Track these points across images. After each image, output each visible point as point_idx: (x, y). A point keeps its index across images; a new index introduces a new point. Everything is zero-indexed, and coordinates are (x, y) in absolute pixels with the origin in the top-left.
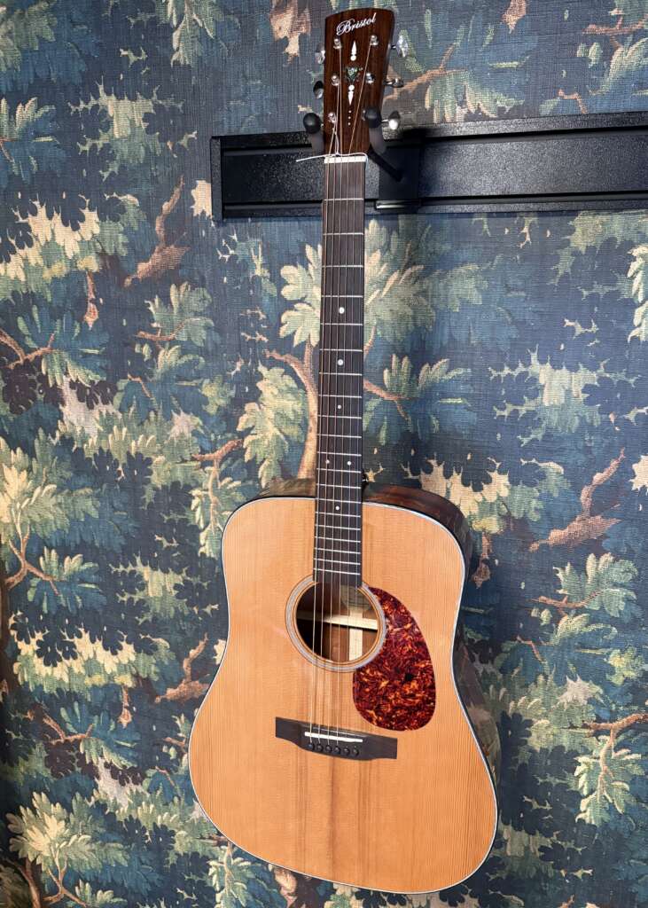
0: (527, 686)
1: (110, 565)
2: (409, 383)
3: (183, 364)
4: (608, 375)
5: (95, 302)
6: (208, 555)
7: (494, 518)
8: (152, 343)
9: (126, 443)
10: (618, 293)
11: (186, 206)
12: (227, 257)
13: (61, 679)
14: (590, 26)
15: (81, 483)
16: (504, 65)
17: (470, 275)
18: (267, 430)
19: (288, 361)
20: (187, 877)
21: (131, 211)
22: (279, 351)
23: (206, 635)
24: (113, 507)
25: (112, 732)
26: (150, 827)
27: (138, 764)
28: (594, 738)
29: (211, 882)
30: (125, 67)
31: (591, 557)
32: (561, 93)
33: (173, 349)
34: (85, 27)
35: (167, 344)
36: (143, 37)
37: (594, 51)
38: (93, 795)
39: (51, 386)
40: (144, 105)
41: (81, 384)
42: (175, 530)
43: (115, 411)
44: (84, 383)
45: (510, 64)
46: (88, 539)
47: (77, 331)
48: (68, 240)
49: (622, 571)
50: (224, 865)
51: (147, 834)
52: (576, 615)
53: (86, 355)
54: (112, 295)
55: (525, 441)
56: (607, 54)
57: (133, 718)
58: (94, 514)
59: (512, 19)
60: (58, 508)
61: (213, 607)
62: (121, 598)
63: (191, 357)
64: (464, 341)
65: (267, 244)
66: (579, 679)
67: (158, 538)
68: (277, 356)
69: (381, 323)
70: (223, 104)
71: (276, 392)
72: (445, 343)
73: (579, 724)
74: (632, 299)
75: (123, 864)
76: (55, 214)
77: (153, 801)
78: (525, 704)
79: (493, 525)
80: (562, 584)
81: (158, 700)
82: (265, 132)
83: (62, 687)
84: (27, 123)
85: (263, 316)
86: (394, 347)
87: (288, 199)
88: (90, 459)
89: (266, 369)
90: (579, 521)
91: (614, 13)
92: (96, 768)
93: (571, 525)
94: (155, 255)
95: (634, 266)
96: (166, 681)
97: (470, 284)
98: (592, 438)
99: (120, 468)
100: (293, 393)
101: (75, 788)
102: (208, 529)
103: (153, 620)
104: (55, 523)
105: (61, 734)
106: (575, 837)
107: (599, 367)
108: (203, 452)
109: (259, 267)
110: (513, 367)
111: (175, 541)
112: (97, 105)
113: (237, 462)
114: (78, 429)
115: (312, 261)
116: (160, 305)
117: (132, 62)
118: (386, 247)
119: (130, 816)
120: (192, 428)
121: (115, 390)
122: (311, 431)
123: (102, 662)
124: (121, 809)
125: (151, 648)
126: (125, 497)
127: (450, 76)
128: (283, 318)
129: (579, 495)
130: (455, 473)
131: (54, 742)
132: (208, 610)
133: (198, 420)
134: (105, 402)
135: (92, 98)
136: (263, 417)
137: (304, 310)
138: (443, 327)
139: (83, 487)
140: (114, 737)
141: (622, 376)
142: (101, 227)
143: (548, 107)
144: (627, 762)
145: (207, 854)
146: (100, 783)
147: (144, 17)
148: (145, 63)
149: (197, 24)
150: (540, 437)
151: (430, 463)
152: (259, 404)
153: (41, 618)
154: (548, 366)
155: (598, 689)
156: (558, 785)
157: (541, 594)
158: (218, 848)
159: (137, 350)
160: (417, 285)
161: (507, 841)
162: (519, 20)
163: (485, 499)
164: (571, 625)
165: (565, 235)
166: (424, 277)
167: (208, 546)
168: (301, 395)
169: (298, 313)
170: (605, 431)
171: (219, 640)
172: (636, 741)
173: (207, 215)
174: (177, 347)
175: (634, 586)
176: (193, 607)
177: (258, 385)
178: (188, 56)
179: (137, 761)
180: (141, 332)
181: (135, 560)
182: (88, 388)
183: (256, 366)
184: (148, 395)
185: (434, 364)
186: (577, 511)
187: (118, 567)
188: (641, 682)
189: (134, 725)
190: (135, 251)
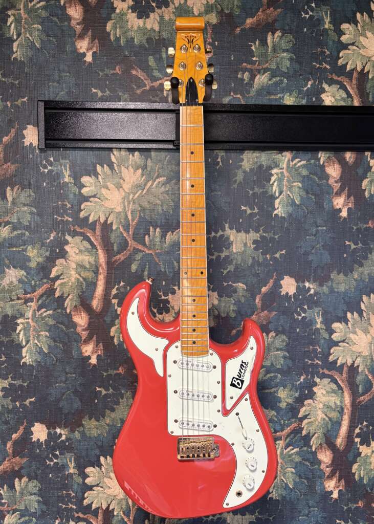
2: (161, 242)
3: (13, 237)
4: (264, 234)
6: (28, 363)
10: (266, 192)
11: (19, 139)
12: (46, 170)
14: (244, 64)
18: (71, 276)
19: (85, 232)
22: (79, 226)
23: (25, 422)
32: (232, 94)
33: (7, 227)
37: (246, 76)
49: (280, 341)
55: (225, 272)
56: (252, 77)
61: (31, 400)
63: (20, 232)
65: (73, 163)
68: (78, 229)
69: (142, 209)
70: (45, 84)
71: (77, 251)
74: (273, 195)
85: (69, 206)
86: (151, 222)
89: (71, 237)
90: (256, 315)
91: (254, 59)
93: (252, 317)
95: (273, 178)
98: (259, 268)
100: (88, 252)
102: (28, 345)
106: (267, 510)
107: (260, 231)
108: (26, 293)
109: (67, 176)
110: (216, 232)
111: (3, 356)
113: (49, 299)
115: (100, 173)
118: (145, 167)
120: (18, 279)
122: (100, 274)
128: (83, 207)
129: (255, 301)
132: (27, 403)
133: (23, 272)
136: (68, 267)
137: (96, 202)
138: (178, 211)
141: (271, 234)
143: (226, 100)
144: (292, 454)
149: (29, 39)
150: (232, 270)
151: (174, 289)
152: (66, 259)
154: (234, 231)
155: (274, 413)
160: (163, 188)
165: (239, 163)
166: (166, 184)
167: (28, 357)
168: (94, 252)
169: (92, 204)
170: (265, 264)
171: (35, 423)
172: (296, 441)
173: (34, 145)
174: (10, 226)
175: (287, 349)
176: (16, 402)
177: (65, 247)
178: (23, 56)
183: (65, 236)
185: (174, 232)
186: (255, 309)
188: (294, 404)
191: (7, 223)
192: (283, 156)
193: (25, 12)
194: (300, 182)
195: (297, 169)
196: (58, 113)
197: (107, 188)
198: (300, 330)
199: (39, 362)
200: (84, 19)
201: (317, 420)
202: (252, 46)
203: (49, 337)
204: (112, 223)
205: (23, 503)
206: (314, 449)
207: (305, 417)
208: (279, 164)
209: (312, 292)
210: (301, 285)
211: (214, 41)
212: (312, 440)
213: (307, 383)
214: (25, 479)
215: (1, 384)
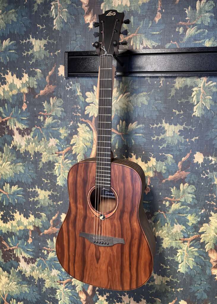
0: (162, 227)
1: (27, 189)
2: (125, 129)
3: (54, 123)
4: (186, 127)
5: (26, 102)
6: (59, 185)
7: (151, 172)
8: (44, 116)
9: (34, 148)
10: (189, 102)
11: (56, 73)
12: (69, 89)
13: (9, 228)
14: (180, 22)
15: (18, 161)
16: (154, 33)
17: (144, 96)
18: (80, 144)
19: (87, 122)
20: (49, 296)
21: (39, 74)
22: (84, 119)
23: (58, 212)
24: (29, 169)
25: (25, 246)
26: (37, 279)
27: (34, 257)
28: (183, 243)
29: (57, 297)
30: (38, 30)
31: (182, 185)
32: (171, 42)
33: (51, 118)
34: (26, 17)
35: (49, 116)
36: (44, 21)
37: (181, 29)
38: (18, 268)
39: (10, 129)
40: (44, 42)
41: (20, 129)
42: (49, 177)
43: (31, 138)
44: (21, 128)
45: (156, 33)
46: (20, 180)
47: (20, 112)
48: (18, 83)
49: (191, 189)
50: (62, 291)
51: (36, 281)
52: (177, 203)
53: (22, 120)
54: (32, 101)
55: (161, 147)
56: (185, 30)
57: (32, 241)
58: (23, 171)
59: (157, 19)
60: (10, 170)
61: (61, 202)
62: (30, 200)
63: (56, 120)
64: (142, 116)
65: (82, 85)
66: (178, 224)
67: (43, 179)
68: (84, 120)
69: (117, 110)
70: (69, 42)
71: (83, 132)
72: (136, 117)
73: (178, 239)
74: (193, 104)
75: (27, 292)
76: (14, 74)
77: (38, 269)
78: (161, 233)
79: (151, 174)
80: (173, 193)
81: (41, 234)
82: (82, 51)
83: (9, 231)
84: (6, 46)
85: (80, 108)
86: (120, 117)
87: (89, 71)
88: (22, 153)
89: (80, 124)
90: (178, 173)
91: (187, 18)
92: (20, 258)
93: (175, 174)
94: (46, 88)
95: (194, 94)
96: (44, 227)
97: (144, 98)
98: (182, 146)
99: (32, 156)
100: (89, 132)
101: (12, 265)
102: (60, 176)
103: (41, 206)
104: (9, 175)
105: (8, 247)
106: (177, 277)
107: (183, 125)
108: (59, 151)
109: (79, 92)
110: (157, 124)
111: (49, 180)
112: (29, 42)
113: (69, 155)
114: (18, 144)
115: (95, 90)
116: (47, 104)
117: (41, 28)
118: (119, 87)
119: (30, 275)
120: (56, 143)
121: (31, 131)
122: (94, 144)
123: (23, 222)
124: (27, 273)
125: (40, 216)
126: (33, 166)
128: (86, 108)
129: (178, 164)
130: (139, 158)
131: (5, 250)
132: (59, 203)
133: (58, 141)
134: (28, 135)
135: (28, 39)
136: (79, 140)
137: (93, 106)
138: (136, 111)
139: (19, 162)
140: (26, 247)
141: (190, 127)
142: (29, 79)
143: (168, 46)
144: (193, 251)
145: (56, 287)
146: (20, 264)
147: (45, 15)
148: (45, 29)
149: (61, 18)
150: (165, 146)
151: (131, 155)
152: (78, 135)
153: (3, 207)
154: (168, 124)
155: (184, 227)
156: (172, 260)
157: (166, 196)
158: (60, 285)
159: (39, 118)
160: (128, 98)
161: (155, 279)
162: (159, 20)
163: (148, 166)
164: (175, 206)
165: (173, 84)
166: (130, 96)
167: (60, 182)
168: (91, 133)
169: (91, 107)
170: (185, 144)
171: (63, 213)
172: (196, 244)
173: (63, 76)
174: (52, 117)
175: (195, 193)
176: (54, 202)
177: (77, 129)
178: (58, 27)
179: (34, 256)
180: (41, 113)
181: (35, 187)
182: (22, 130)
183: (77, 123)
184: (42, 133)
185: (133, 123)
186: (177, 170)
187: (30, 189)
188: (197, 225)
189: (33, 243)
190: (39, 87)
191: (50, 116)
192: (201, 80)
193: (59, 3)
194: (210, 96)
195: (209, 88)
198: (204, 184)
199: (65, 185)
200: (89, 4)
201: (210, 235)
202: (186, 11)
206: (207, 251)
207: (203, 233)
208: (198, 85)
209: (213, 162)
210: (207, 158)
211: (162, 9)
212: (207, 245)
213: (206, 214)
215: (48, 193)
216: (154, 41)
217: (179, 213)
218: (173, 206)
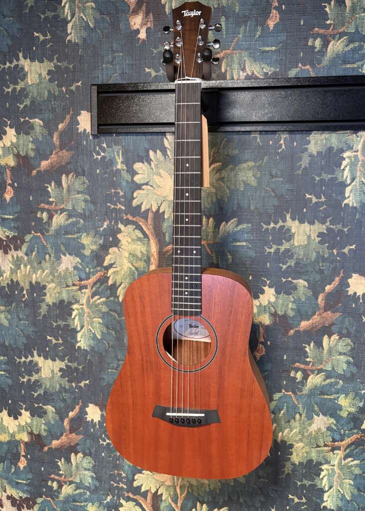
0: (289, 421)
1: (16, 357)
2: (214, 233)
3: (69, 224)
4: (332, 227)
5: (12, 185)
6: (82, 348)
7: (267, 315)
8: (49, 211)
9: (29, 276)
10: (336, 179)
11: (74, 126)
12: (99, 157)
14: (316, 29)
16: (267, 49)
17: (250, 168)
18: (123, 265)
19: (138, 221)
21: (38, 129)
22: (131, 215)
23: (80, 401)
24: (19, 318)
25: (13, 474)
27: (31, 496)
28: (331, 452)
30: (37, 43)
31: (326, 338)
32: (300, 65)
33: (63, 214)
34: (11, 19)
35: (59, 212)
36: (49, 25)
37: (318, 43)
40: (48, 65)
42: (60, 332)
43: (22, 255)
44: (2, 237)
45: (270, 48)
49: (344, 345)
52: (318, 374)
53: (4, 219)
54: (23, 181)
55: (284, 267)
56: (326, 44)
57: (27, 463)
58: (6, 323)
59: (271, 24)
61: (85, 382)
62: (22, 380)
63: (74, 219)
64: (246, 207)
65: (125, 149)
66: (321, 415)
67: (49, 338)
68: (130, 218)
70: (98, 67)
71: (130, 240)
72: (235, 209)
73: (322, 444)
74: (344, 182)
78: (289, 434)
79: (266, 320)
80: (309, 355)
81: (46, 449)
82: (125, 83)
85: (122, 193)
86: (204, 211)
88: (5, 287)
89: (123, 226)
90: (318, 315)
91: (328, 22)
93: (313, 318)
94: (53, 156)
95: (344, 163)
96: (52, 435)
97: (250, 174)
98: (324, 264)
99: (25, 292)
100: (141, 241)
102: (83, 330)
103: (44, 393)
107: (326, 223)
108: (81, 280)
109: (120, 163)
110: (276, 223)
111: (60, 339)
112: (18, 64)
113: (103, 287)
115: (153, 160)
116: (55, 187)
117: (41, 40)
120: (73, 265)
121: (23, 241)
122: (152, 264)
123: (7, 425)
125: (42, 412)
126: (28, 311)
127: (236, 54)
128: (135, 195)
129: (317, 299)
132: (82, 384)
133: (78, 259)
134: (16, 249)
135: (15, 61)
136: (121, 256)
137: (148, 189)
138: (234, 199)
140: (14, 477)
141: (340, 226)
142: (17, 138)
143: (292, 73)
144: (352, 466)
147: (50, 14)
148: (49, 41)
149: (83, 19)
150: (293, 266)
152: (118, 248)
154: (297, 222)
155: (332, 420)
156: (310, 485)
157: (296, 362)
159: (39, 215)
160: (218, 175)
162: (276, 24)
163: (261, 304)
164: (314, 380)
165: (305, 145)
166: (222, 169)
167: (83, 342)
168: (146, 242)
169: (144, 192)
170: (331, 260)
171: (89, 404)
172: (356, 452)
173: (87, 132)
174: (66, 213)
175: (351, 354)
176: (72, 383)
177: (118, 236)
178: (77, 38)
179: (30, 493)
180: (42, 204)
181: (33, 353)
182: (4, 240)
183: (117, 225)
184: (45, 244)
185: (229, 221)
186: (316, 309)
187: (21, 358)
188: (358, 414)
189: (29, 468)
190: (39, 153)
191: (62, 210)
192: (358, 137)
196: (111, 96)
197: (160, 175)
199: (93, 347)
202: (326, 7)
203: (102, 324)
204: (164, 212)
205: (78, 476)
208: (353, 146)
211: (280, 4)
214: (80, 455)
215: (59, 364)
216: (265, 64)
217: (323, 393)
218: (309, 379)
